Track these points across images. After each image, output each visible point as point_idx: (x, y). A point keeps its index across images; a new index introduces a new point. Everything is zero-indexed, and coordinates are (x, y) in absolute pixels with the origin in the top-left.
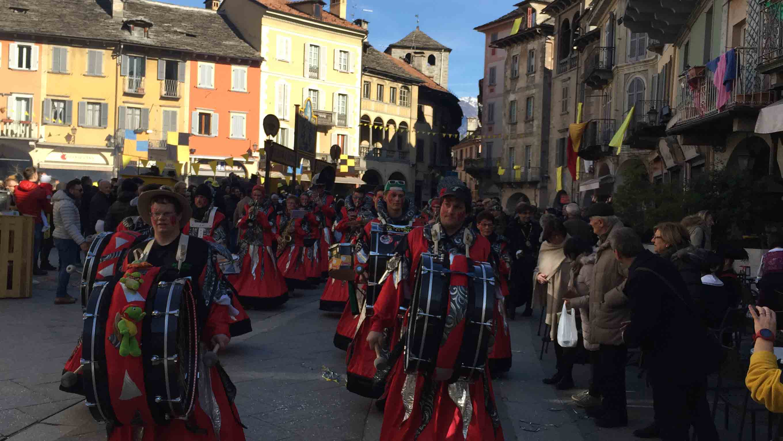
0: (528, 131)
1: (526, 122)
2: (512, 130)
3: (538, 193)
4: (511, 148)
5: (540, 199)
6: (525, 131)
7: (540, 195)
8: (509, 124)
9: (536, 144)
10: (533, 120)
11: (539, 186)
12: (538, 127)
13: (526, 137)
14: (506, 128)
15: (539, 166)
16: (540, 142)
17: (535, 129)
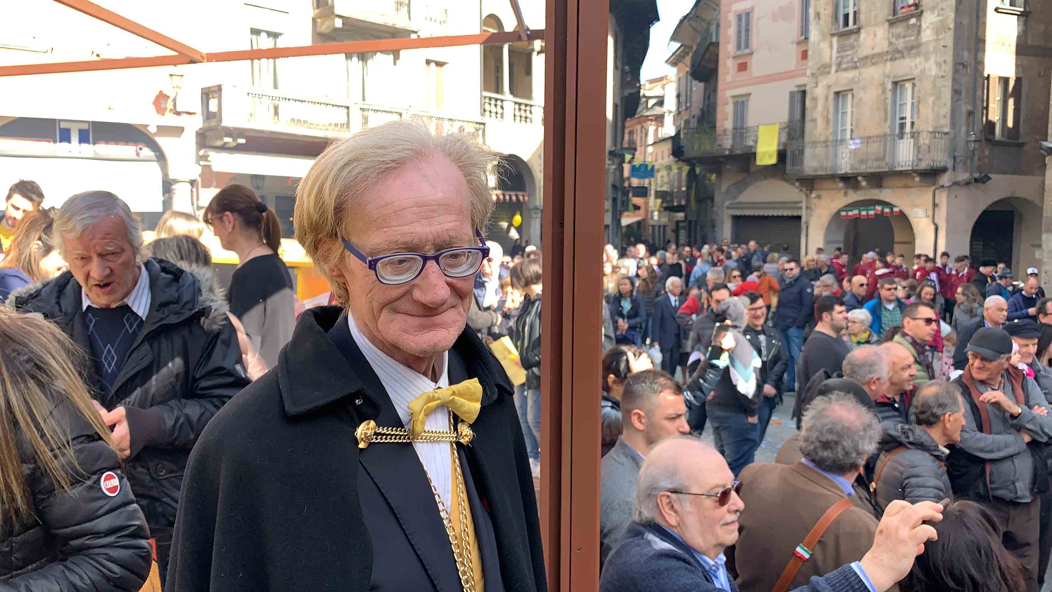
0: (900, 44)
1: (892, 23)
2: (841, 49)
3: (943, 198)
4: (837, 94)
5: (948, 213)
6: (891, 43)
7: (948, 204)
8: (832, 35)
9: (934, 71)
10: (919, 15)
11: (945, 180)
12: (939, 29)
13: (891, 60)
14: (824, 46)
15: (947, 130)
16: (948, 68)
17: (927, 35)
